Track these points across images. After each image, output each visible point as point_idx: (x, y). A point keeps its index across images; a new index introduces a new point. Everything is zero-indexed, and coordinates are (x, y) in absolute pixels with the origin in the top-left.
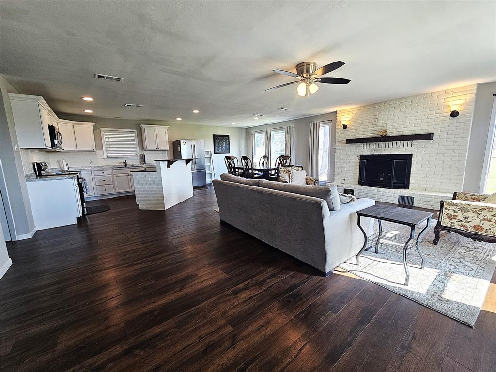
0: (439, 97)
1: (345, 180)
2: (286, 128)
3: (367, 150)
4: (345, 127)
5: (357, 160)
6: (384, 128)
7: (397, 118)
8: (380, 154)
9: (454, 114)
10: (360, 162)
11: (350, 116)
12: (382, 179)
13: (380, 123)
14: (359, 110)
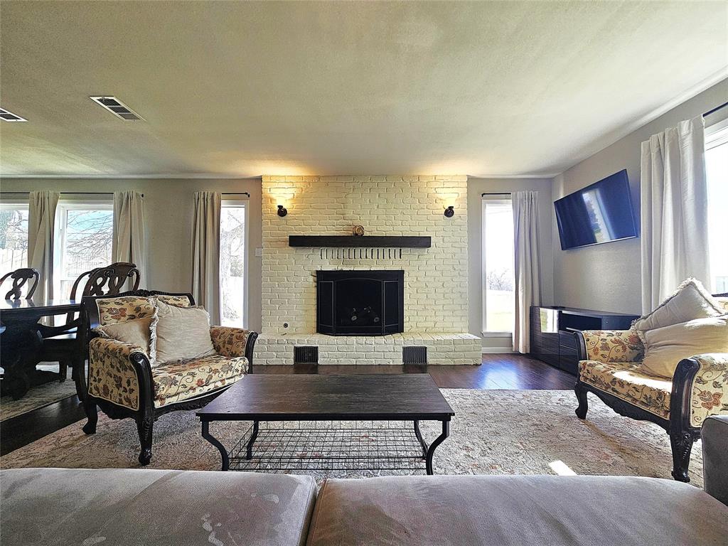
0: (429, 184)
1: (286, 325)
2: (116, 194)
3: (329, 261)
4: (282, 212)
5: (311, 281)
6: (358, 223)
7: (376, 208)
8: (352, 269)
9: (449, 212)
10: (317, 287)
11: (293, 191)
12: (354, 318)
13: (350, 213)
14: (309, 183)
